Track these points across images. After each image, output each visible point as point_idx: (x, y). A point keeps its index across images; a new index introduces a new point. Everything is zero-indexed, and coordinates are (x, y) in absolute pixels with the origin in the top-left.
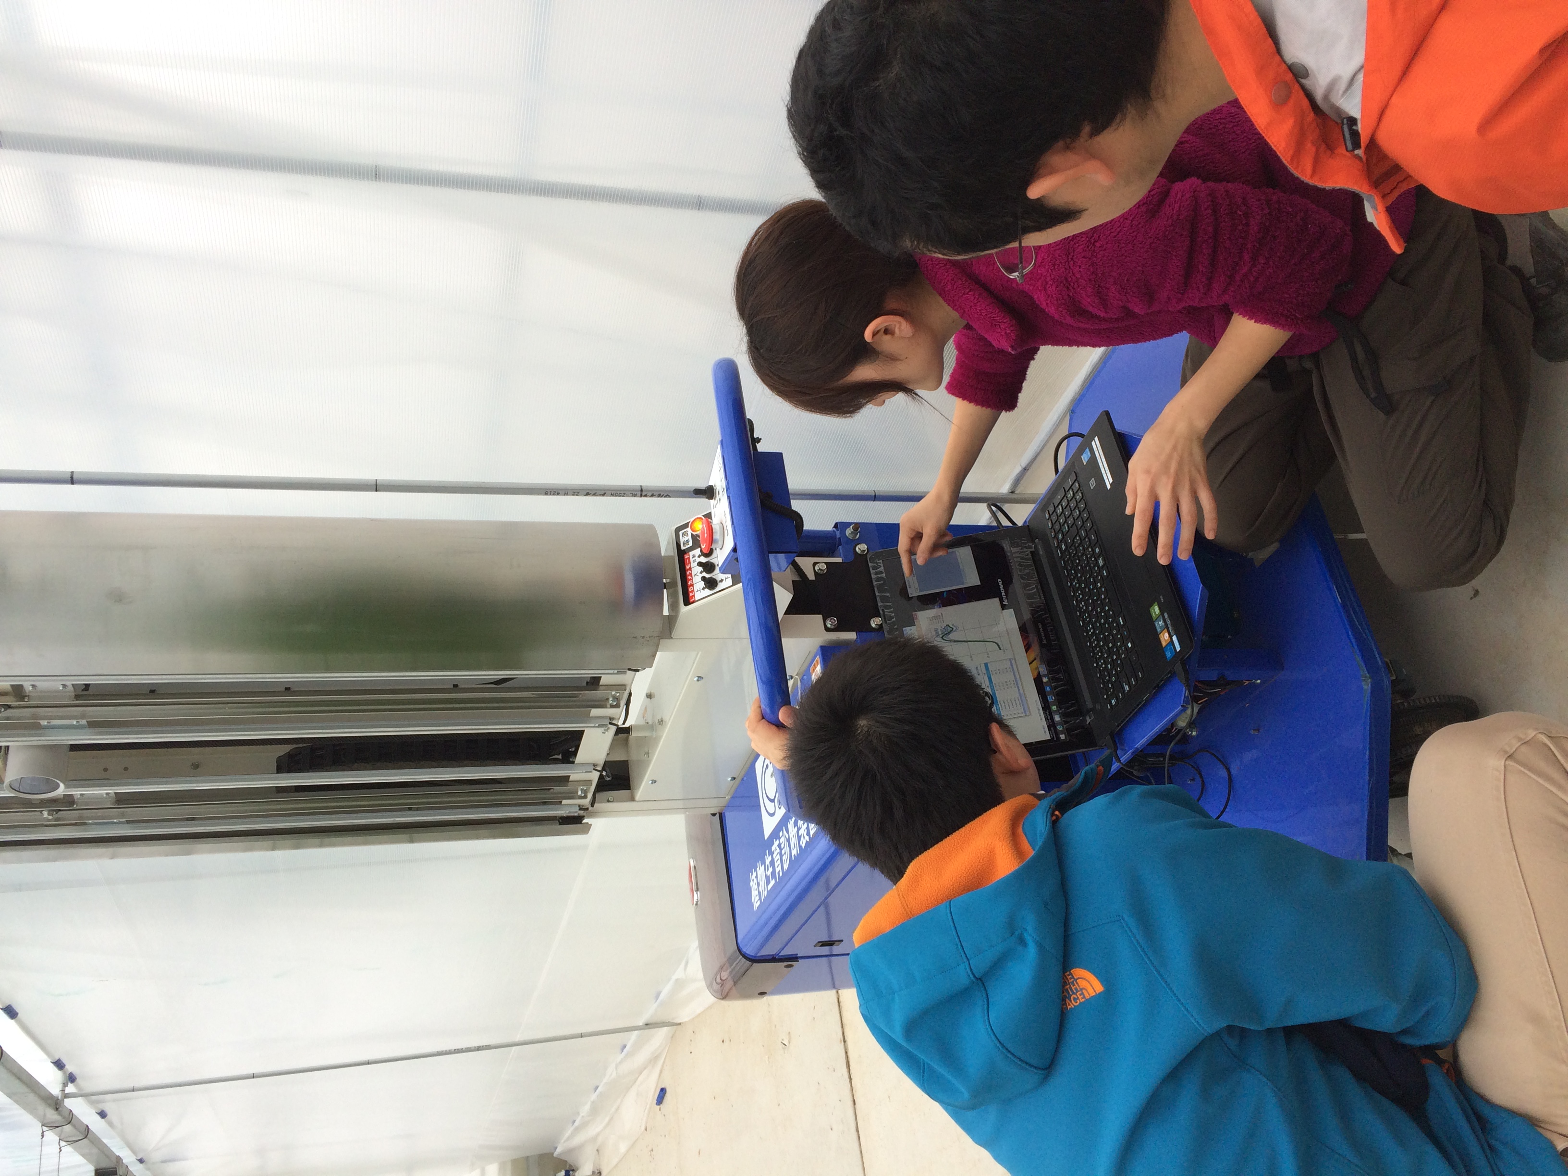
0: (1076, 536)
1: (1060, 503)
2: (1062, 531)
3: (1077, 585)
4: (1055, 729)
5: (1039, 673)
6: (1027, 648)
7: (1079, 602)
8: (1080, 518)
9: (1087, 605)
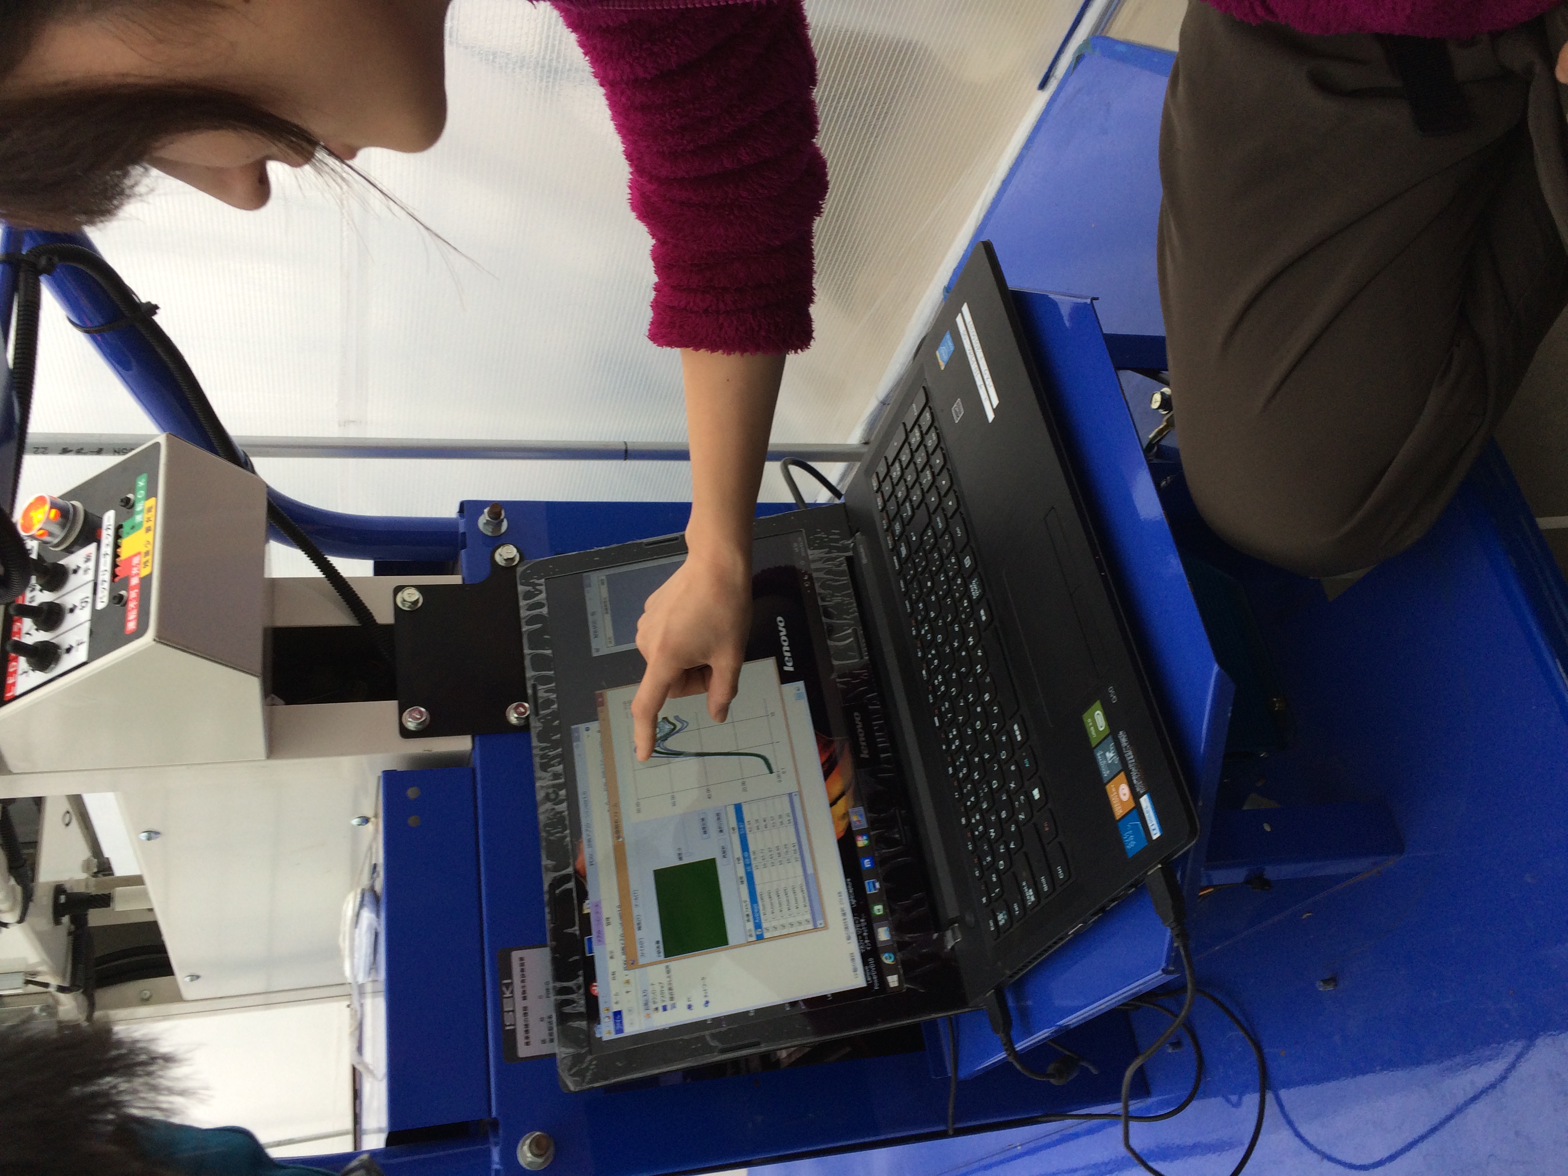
0: (925, 530)
1: (897, 457)
2: (901, 517)
3: (929, 637)
4: (879, 962)
5: (849, 826)
6: (828, 768)
7: (932, 674)
8: (934, 490)
9: (947, 682)
